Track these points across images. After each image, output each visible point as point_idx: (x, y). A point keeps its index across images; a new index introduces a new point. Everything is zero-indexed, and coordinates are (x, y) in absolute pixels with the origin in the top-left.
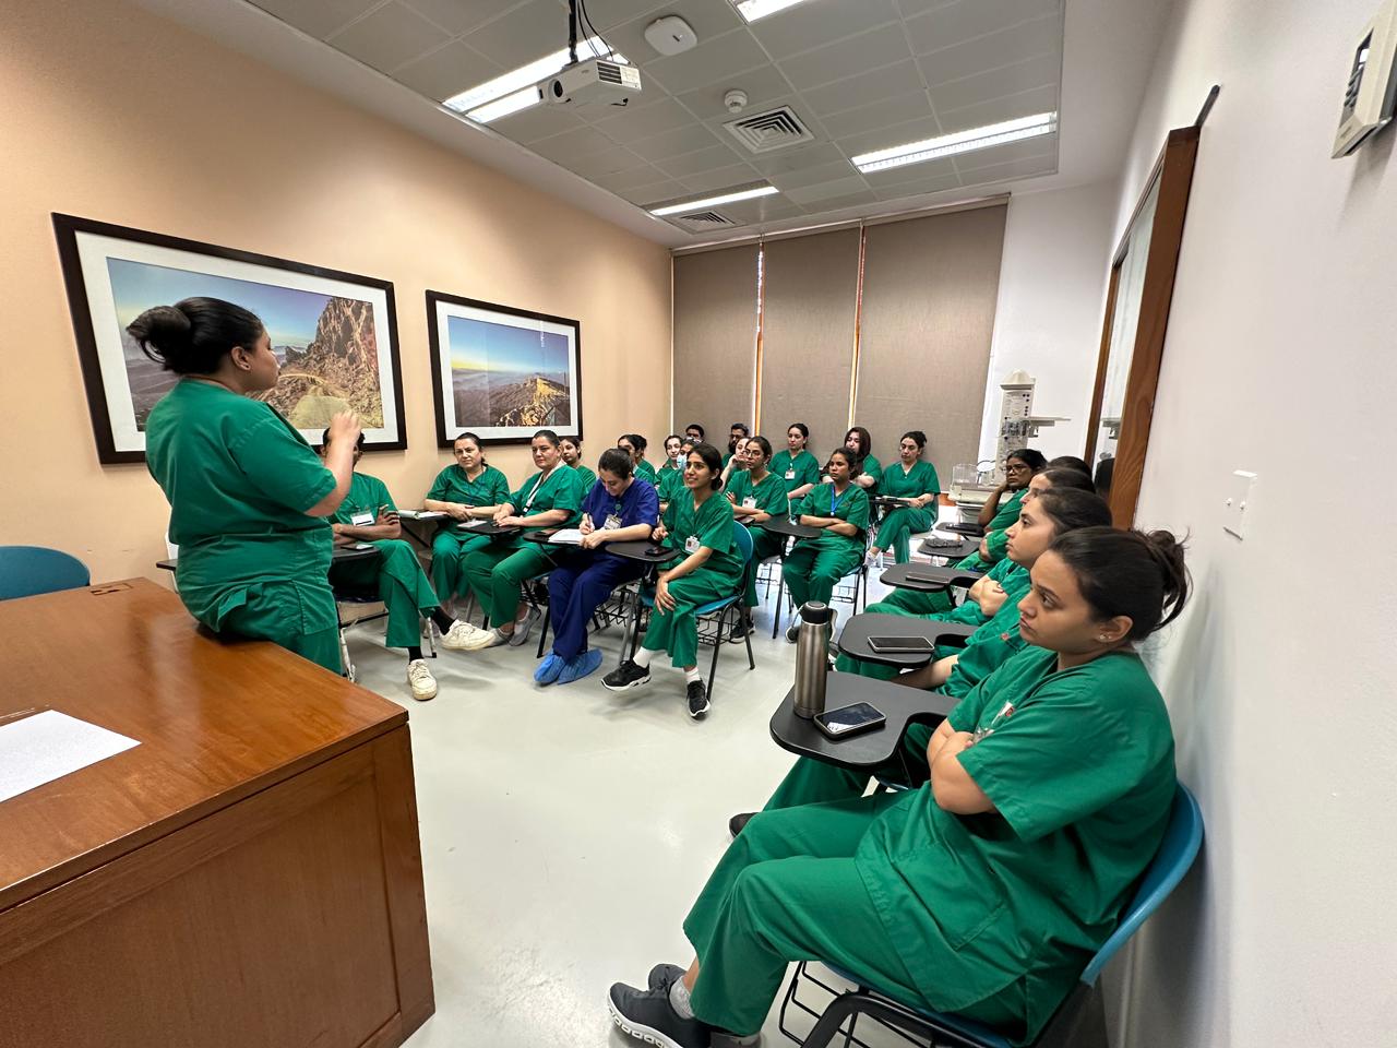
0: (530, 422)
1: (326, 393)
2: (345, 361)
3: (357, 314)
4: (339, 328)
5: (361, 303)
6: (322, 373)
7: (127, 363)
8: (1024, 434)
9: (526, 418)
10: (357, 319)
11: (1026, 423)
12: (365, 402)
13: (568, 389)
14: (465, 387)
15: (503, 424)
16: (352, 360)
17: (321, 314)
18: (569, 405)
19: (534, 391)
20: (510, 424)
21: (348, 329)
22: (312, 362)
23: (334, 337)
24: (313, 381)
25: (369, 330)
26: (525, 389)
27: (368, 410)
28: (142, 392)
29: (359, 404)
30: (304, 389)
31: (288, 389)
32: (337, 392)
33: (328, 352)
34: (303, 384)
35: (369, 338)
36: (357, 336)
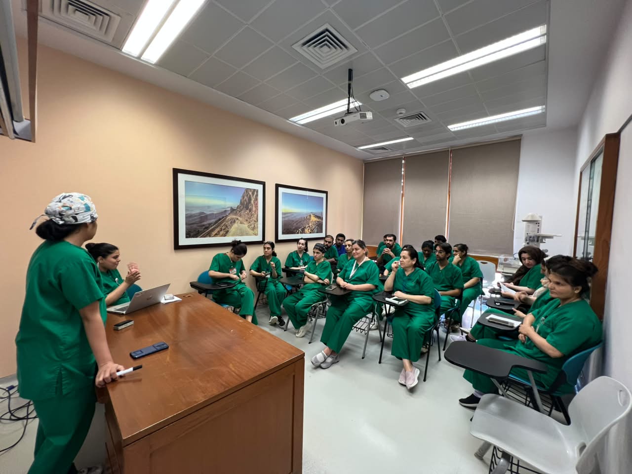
0: (308, 232)
1: (241, 223)
2: (248, 211)
3: (253, 194)
4: (247, 200)
5: (254, 190)
6: (240, 216)
7: (186, 215)
8: (538, 241)
9: (306, 230)
10: (253, 196)
11: (538, 237)
12: (253, 226)
13: (322, 218)
14: (286, 219)
15: (298, 233)
16: (250, 211)
17: (242, 195)
18: (322, 225)
19: (310, 220)
20: (301, 233)
21: (250, 199)
22: (238, 212)
23: (245, 203)
24: (237, 219)
25: (256, 199)
26: (307, 219)
27: (253, 229)
28: (189, 225)
29: (251, 227)
30: (234, 222)
31: (230, 222)
32: (244, 223)
33: (243, 208)
34: (234, 220)
35: (256, 202)
36: (252, 202)
